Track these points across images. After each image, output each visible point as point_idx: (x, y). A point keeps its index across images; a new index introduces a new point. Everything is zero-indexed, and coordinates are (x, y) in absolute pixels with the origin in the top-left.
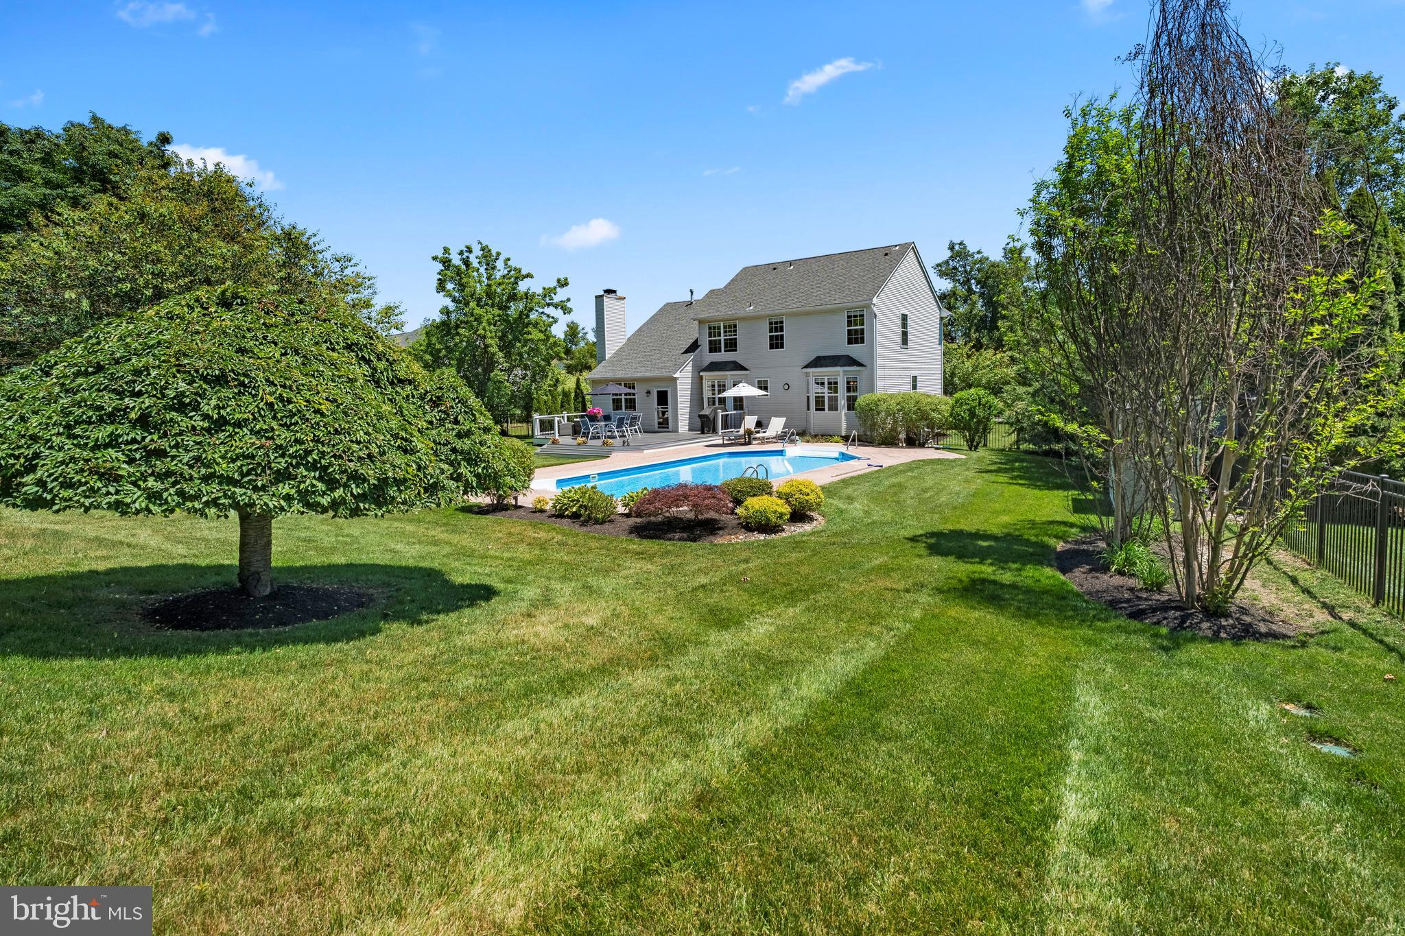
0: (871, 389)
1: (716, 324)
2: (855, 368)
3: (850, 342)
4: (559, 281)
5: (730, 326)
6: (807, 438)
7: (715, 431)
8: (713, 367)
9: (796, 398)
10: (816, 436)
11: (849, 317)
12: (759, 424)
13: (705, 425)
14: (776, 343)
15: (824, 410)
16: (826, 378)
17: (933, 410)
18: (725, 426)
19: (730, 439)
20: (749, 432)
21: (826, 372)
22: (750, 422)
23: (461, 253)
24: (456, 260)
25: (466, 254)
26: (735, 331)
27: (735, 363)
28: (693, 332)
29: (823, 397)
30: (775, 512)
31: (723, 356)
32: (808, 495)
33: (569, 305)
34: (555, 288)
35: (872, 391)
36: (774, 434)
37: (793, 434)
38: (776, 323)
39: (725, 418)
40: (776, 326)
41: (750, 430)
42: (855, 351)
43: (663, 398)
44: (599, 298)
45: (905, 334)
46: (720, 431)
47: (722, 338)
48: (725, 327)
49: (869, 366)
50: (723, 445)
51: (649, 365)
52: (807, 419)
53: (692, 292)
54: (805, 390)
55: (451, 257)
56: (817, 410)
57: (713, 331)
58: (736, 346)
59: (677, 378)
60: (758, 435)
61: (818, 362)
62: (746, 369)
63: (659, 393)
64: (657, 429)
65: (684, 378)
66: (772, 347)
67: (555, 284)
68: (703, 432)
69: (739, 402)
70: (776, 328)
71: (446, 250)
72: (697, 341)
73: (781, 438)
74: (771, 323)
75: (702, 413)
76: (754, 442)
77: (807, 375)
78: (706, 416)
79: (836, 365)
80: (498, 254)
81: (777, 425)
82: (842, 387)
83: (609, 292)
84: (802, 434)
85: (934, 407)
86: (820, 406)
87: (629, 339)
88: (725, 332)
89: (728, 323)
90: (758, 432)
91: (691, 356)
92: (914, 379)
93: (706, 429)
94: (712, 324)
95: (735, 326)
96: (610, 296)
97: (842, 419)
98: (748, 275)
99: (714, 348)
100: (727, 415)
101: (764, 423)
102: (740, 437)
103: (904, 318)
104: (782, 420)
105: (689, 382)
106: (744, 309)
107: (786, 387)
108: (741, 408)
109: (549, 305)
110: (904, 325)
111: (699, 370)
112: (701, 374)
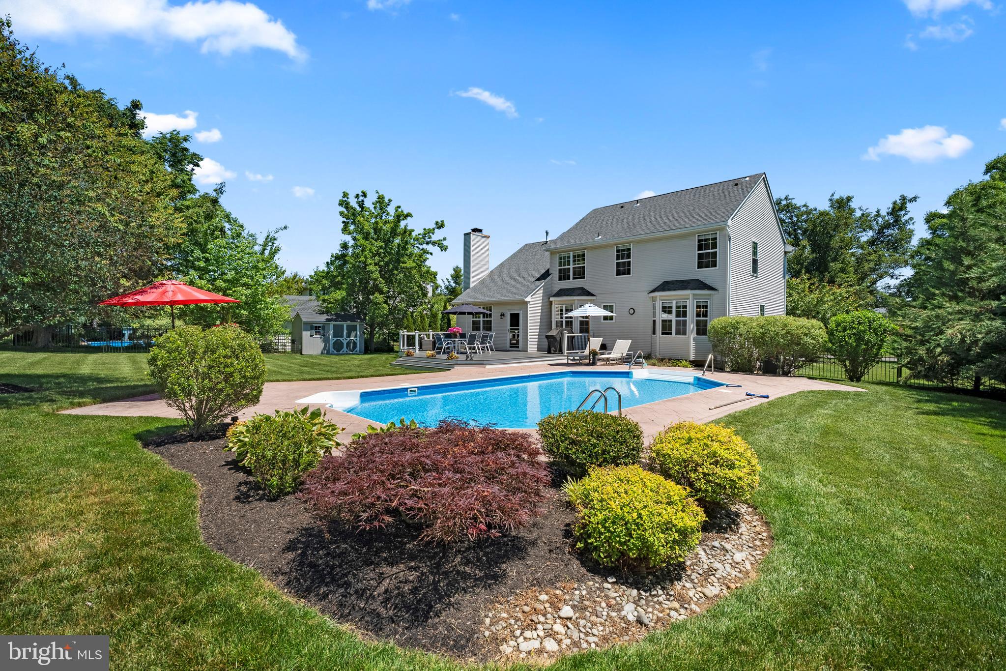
0: (723, 313)
1: (566, 254)
2: (706, 292)
3: (700, 266)
4: (437, 223)
5: (579, 256)
6: (653, 361)
7: (561, 351)
8: (562, 293)
9: (642, 321)
10: (662, 360)
11: (699, 241)
12: (603, 347)
13: (551, 346)
14: (623, 269)
15: (671, 334)
16: (674, 302)
17: (806, 335)
18: (571, 347)
19: (574, 360)
20: (594, 353)
21: (674, 297)
22: (595, 343)
23: (357, 196)
24: (353, 203)
25: (361, 198)
26: (584, 260)
27: (582, 289)
28: (545, 262)
29: (671, 321)
30: (667, 527)
31: (572, 283)
32: (732, 467)
33: (445, 243)
34: (434, 229)
35: (725, 315)
36: (619, 356)
37: (639, 357)
38: (623, 250)
39: (571, 339)
40: (623, 253)
41: (594, 351)
42: (705, 275)
43: (515, 320)
44: (467, 235)
45: (755, 262)
46: (566, 352)
47: (571, 267)
48: (574, 257)
49: (721, 290)
50: (568, 365)
51: (505, 290)
52: (652, 343)
53: (547, 233)
54: (651, 314)
55: (349, 200)
56: (663, 333)
57: (564, 261)
58: (584, 274)
59: (528, 302)
60: (603, 356)
61: (666, 286)
62: (593, 295)
63: (512, 315)
64: (509, 348)
65: (535, 303)
66: (618, 274)
67: (434, 226)
68: (549, 352)
69: (585, 324)
70: (623, 255)
71: (345, 195)
72: (548, 270)
73: (626, 360)
74: (618, 251)
75: (550, 334)
76: (599, 363)
77: (654, 299)
78: (552, 337)
79: (685, 288)
80: (390, 201)
81: (622, 347)
82: (691, 311)
83: (475, 230)
84: (648, 357)
85: (806, 331)
86: (667, 329)
87: (491, 272)
88: (574, 261)
89: (577, 253)
90: (603, 354)
91: (542, 283)
92: (762, 307)
93: (553, 349)
94: (563, 255)
95: (584, 255)
96: (477, 233)
97: (690, 343)
98: (597, 215)
99: (564, 276)
100: (573, 337)
101: (608, 346)
102: (585, 357)
103: (755, 246)
104: (628, 343)
105: (539, 306)
106: (593, 239)
107: (632, 311)
108: (587, 331)
109: (428, 243)
110: (755, 253)
111: (548, 295)
112: (551, 299)
